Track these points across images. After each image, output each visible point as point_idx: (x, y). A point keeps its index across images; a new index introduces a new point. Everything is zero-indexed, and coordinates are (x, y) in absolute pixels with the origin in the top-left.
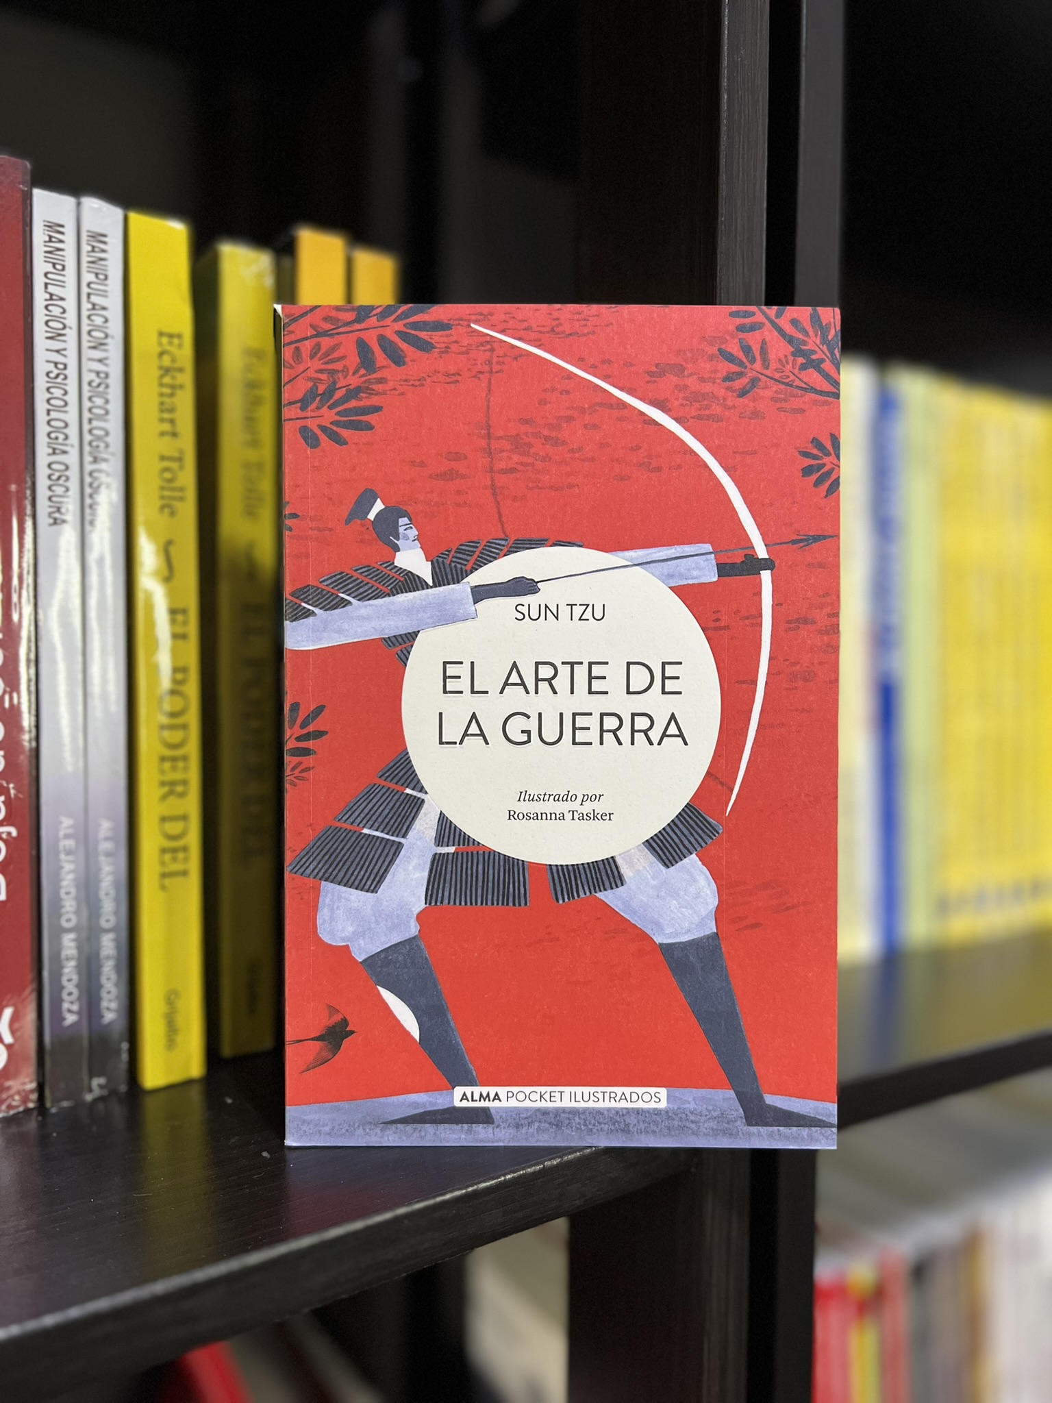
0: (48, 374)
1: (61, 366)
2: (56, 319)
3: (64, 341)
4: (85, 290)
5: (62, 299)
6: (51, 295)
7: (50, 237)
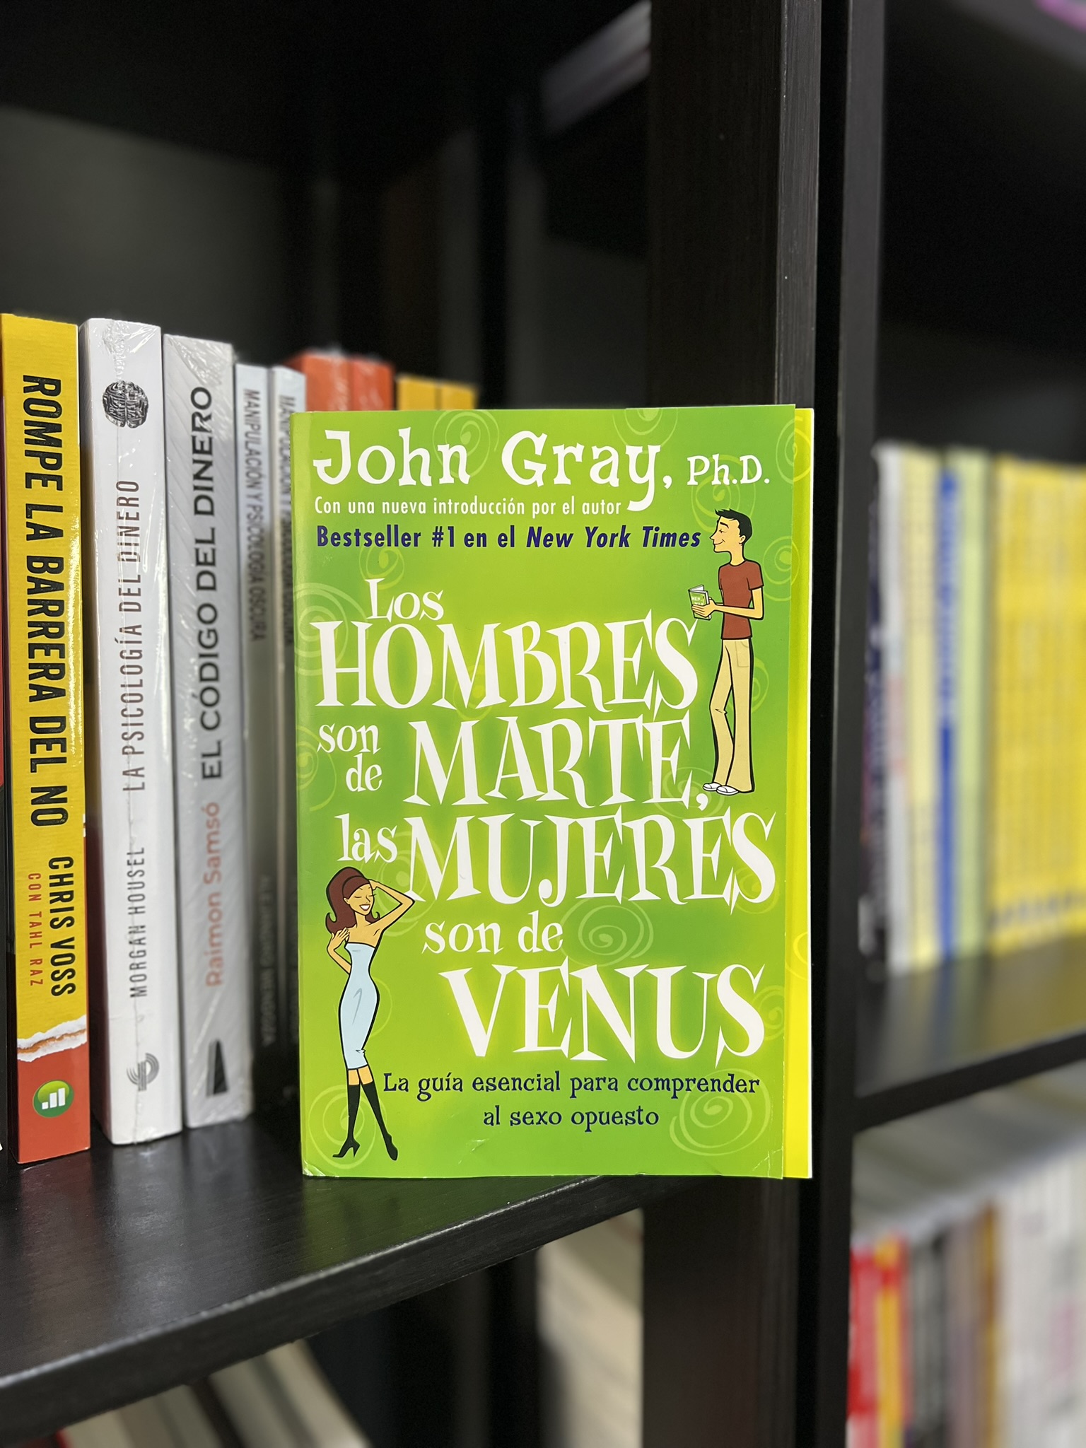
0: (249, 516)
1: (258, 509)
2: (254, 470)
3: (260, 488)
4: (277, 445)
5: (258, 453)
6: (251, 451)
7: (250, 403)
